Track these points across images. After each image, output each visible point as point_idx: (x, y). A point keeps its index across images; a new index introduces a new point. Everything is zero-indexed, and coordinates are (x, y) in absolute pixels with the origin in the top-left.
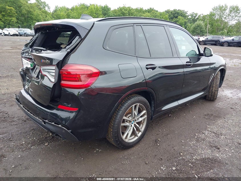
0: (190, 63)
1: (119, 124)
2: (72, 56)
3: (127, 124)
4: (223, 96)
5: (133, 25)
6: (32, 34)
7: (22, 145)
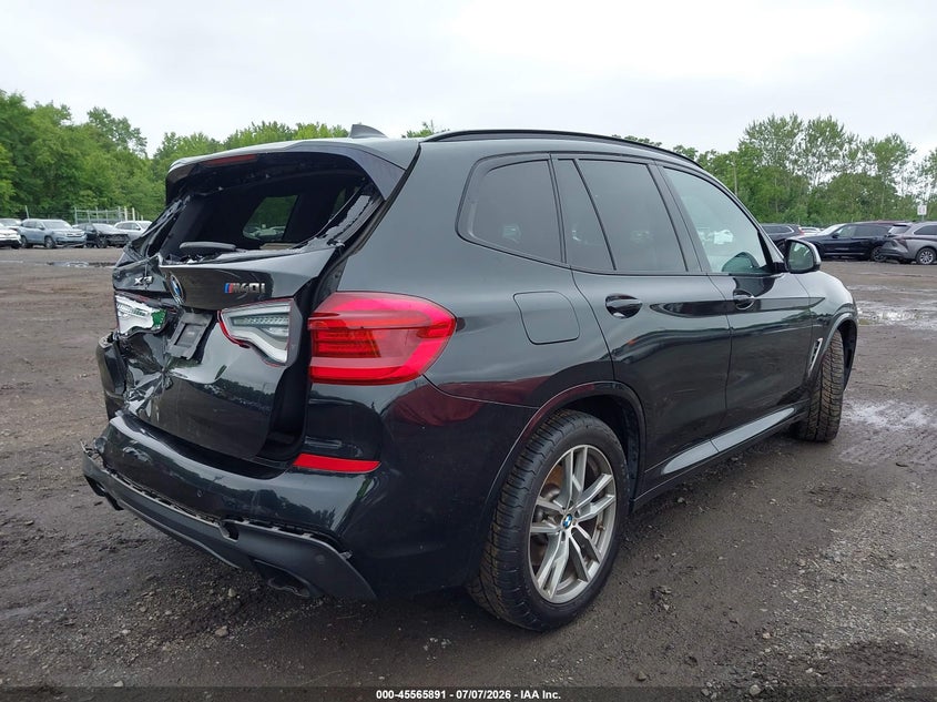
0: (745, 297)
1: (525, 528)
2: (353, 263)
3: (550, 527)
4: (853, 424)
5: (547, 156)
6: (76, 239)
7: (121, 640)
